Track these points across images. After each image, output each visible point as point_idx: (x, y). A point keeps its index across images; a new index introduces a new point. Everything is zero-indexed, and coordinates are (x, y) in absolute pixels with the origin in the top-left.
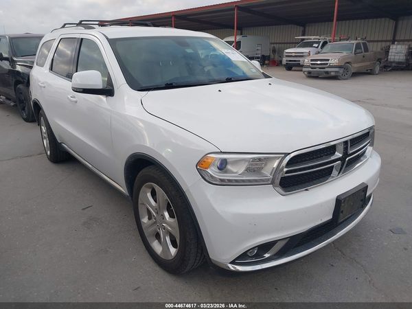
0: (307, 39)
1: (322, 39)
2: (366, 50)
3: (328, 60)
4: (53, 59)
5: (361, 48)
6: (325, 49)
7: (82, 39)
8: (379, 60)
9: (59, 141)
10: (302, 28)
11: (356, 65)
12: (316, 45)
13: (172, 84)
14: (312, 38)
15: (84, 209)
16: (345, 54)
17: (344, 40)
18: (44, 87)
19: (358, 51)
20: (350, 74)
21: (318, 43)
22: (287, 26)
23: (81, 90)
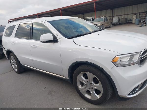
0: (86, 18)
1: (91, 18)
2: (107, 20)
3: (97, 24)
4: (16, 33)
5: (106, 19)
6: (94, 21)
7: (33, 23)
8: (111, 23)
9: (22, 64)
10: (83, 15)
11: (105, 25)
12: (90, 20)
13: (79, 35)
14: (88, 18)
15: (44, 89)
16: (101, 22)
17: (99, 17)
18: (14, 44)
19: (105, 20)
20: (104, 28)
21: (91, 19)
22: (78, 15)
23: (45, 41)
